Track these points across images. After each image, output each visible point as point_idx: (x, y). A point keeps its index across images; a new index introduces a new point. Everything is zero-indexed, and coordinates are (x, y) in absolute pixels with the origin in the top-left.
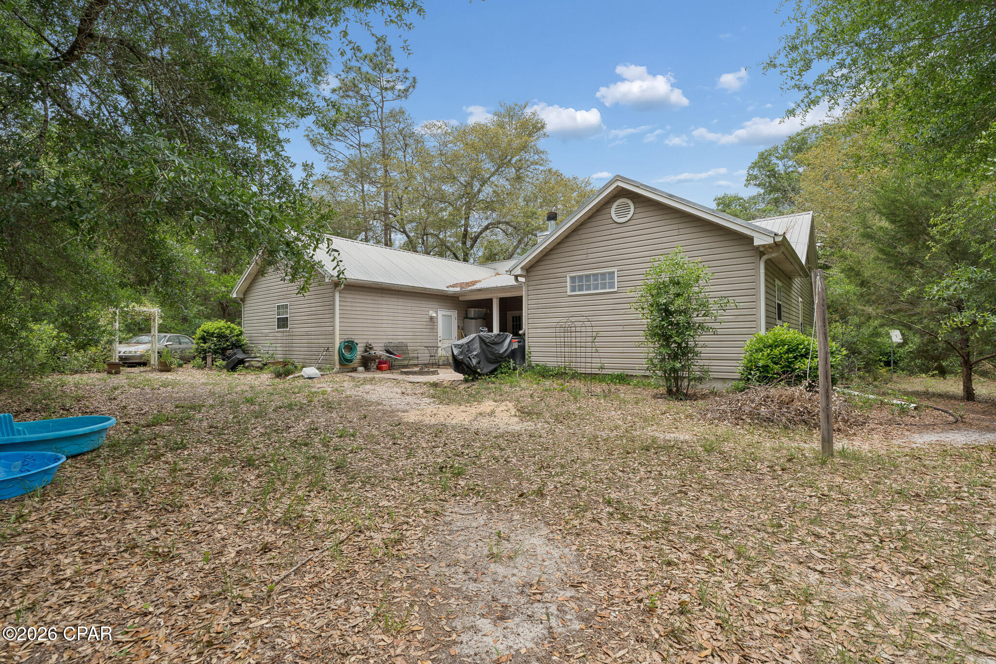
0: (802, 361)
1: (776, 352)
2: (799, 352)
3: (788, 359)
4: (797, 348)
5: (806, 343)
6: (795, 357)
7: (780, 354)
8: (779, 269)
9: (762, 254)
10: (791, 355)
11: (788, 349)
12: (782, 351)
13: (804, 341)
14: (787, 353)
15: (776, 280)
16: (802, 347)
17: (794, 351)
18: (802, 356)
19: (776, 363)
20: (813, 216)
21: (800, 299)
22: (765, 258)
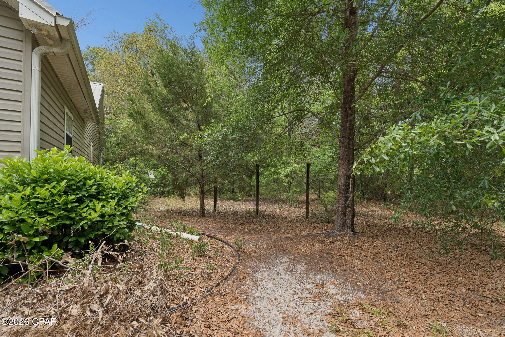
0: (91, 205)
1: (43, 192)
2: (87, 190)
3: (66, 204)
4: (84, 185)
5: (98, 177)
6: (80, 201)
7: (53, 195)
8: (71, 101)
9: (35, 43)
10: (71, 198)
11: (69, 186)
12: (54, 191)
13: (95, 173)
14: (65, 193)
15: (65, 107)
16: (90, 182)
17: (79, 189)
18: (92, 197)
19: (41, 214)
20: (103, 87)
21: (92, 144)
22: (41, 49)
